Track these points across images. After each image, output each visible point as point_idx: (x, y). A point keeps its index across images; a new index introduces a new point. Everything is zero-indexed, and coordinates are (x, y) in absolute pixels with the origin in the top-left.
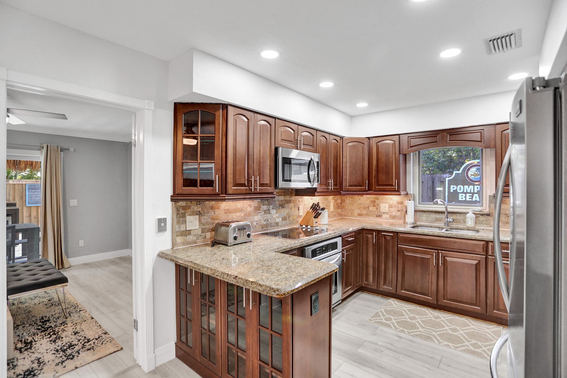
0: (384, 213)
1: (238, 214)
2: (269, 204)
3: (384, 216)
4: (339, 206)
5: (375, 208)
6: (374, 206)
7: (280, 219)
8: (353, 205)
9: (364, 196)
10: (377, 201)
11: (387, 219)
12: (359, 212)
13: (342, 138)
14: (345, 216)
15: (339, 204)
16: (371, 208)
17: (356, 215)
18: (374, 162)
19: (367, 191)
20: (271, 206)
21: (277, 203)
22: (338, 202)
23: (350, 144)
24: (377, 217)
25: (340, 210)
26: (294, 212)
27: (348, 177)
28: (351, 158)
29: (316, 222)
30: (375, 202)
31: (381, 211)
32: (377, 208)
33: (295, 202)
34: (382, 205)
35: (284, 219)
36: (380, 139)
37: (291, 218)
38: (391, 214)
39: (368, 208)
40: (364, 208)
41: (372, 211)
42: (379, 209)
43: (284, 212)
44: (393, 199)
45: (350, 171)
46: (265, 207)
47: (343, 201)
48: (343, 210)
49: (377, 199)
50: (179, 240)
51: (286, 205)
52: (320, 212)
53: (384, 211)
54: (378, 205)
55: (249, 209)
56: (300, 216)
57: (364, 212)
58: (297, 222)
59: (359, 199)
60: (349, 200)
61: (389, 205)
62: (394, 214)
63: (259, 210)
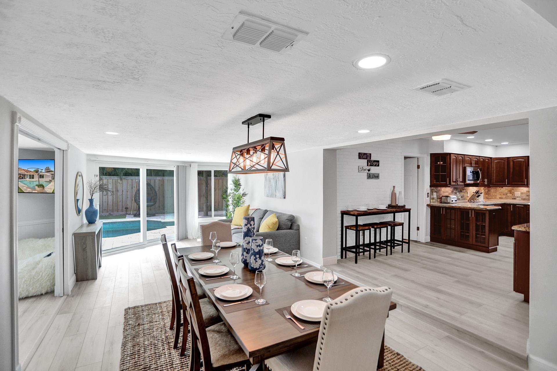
0: (517, 197)
1: (447, 193)
2: (456, 190)
3: (517, 199)
4: (487, 193)
5: (511, 194)
6: (511, 193)
7: (460, 197)
8: (496, 193)
9: (504, 188)
10: (513, 191)
11: (519, 200)
12: (500, 196)
13: (491, 158)
14: (491, 199)
15: (487, 192)
16: (508, 195)
17: (498, 198)
18: (511, 170)
19: (507, 185)
20: (457, 191)
21: (459, 190)
22: (486, 191)
23: (496, 161)
24: (512, 199)
25: (487, 196)
26: (465, 195)
27: (494, 178)
28: (496, 168)
29: (478, 199)
30: (511, 191)
31: (515, 196)
32: (513, 195)
33: (466, 189)
34: (516, 193)
35: (462, 197)
36: (515, 158)
37: (464, 197)
38: (522, 198)
39: (507, 194)
40: (504, 195)
41: (509, 196)
42: (514, 195)
43: (462, 194)
44: (524, 189)
45: (496, 175)
46: (455, 191)
47: (489, 191)
48: (489, 196)
49: (513, 189)
50: (432, 201)
51: (462, 191)
52: (480, 194)
53: (517, 196)
54: (513, 193)
55: (450, 192)
56: (468, 197)
57: (504, 197)
58: (467, 199)
59: (500, 190)
60: (493, 190)
61: (521, 193)
62: (524, 197)
63: (453, 192)
